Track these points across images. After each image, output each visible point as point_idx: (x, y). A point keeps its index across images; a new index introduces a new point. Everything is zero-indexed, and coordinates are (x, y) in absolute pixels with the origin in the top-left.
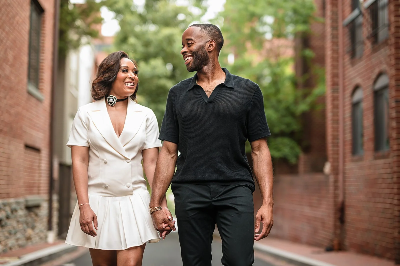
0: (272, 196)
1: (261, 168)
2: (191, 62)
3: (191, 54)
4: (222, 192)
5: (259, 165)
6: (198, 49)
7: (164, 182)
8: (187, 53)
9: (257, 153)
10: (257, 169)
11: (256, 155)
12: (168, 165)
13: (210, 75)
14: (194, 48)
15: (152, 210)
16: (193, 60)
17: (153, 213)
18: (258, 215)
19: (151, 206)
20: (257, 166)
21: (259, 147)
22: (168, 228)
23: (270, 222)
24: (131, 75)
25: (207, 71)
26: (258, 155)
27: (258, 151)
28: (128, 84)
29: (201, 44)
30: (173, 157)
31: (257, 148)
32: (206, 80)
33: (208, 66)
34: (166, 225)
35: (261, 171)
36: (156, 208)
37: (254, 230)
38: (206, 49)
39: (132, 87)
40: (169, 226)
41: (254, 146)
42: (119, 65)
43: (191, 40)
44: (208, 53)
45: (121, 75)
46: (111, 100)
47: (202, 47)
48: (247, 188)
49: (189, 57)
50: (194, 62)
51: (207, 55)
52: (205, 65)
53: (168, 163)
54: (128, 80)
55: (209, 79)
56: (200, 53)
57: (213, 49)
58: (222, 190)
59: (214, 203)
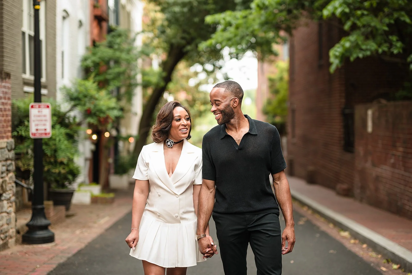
0: (293, 219)
1: (282, 196)
2: (221, 118)
3: (220, 112)
4: (255, 220)
5: (280, 193)
6: (225, 108)
7: (206, 213)
8: (216, 111)
9: (278, 182)
10: (279, 196)
11: (277, 184)
12: (208, 199)
13: (237, 125)
14: (222, 107)
15: (198, 237)
16: (222, 117)
17: (199, 240)
18: (283, 236)
19: (197, 233)
20: (279, 194)
21: (279, 178)
22: (212, 252)
23: (293, 241)
24: (183, 123)
25: (234, 123)
26: (279, 184)
27: (278, 181)
28: (182, 130)
29: (227, 103)
30: (212, 191)
31: (278, 178)
32: (234, 129)
33: (234, 119)
34: (210, 249)
35: (283, 198)
36: (202, 235)
37: (281, 249)
38: (231, 106)
39: (186, 132)
40: (212, 250)
41: (275, 178)
42: (173, 115)
43: (219, 101)
44: (233, 109)
45: (176, 123)
46: (169, 143)
47: (228, 106)
48: (275, 215)
49: (219, 114)
50: (223, 119)
51: (233, 111)
52: (232, 118)
53: (208, 198)
54: (181, 127)
55: (236, 129)
56: (227, 111)
57: (237, 105)
58: (256, 218)
59: (249, 230)
